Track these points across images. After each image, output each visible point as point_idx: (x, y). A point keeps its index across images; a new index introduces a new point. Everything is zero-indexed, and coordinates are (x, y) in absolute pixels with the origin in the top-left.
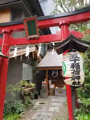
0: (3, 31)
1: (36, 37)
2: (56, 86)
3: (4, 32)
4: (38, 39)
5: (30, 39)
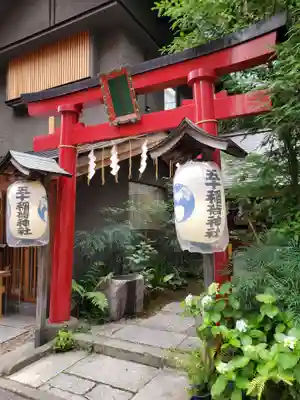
0: (59, 109)
1: (133, 121)
4: (138, 123)
5: (120, 126)
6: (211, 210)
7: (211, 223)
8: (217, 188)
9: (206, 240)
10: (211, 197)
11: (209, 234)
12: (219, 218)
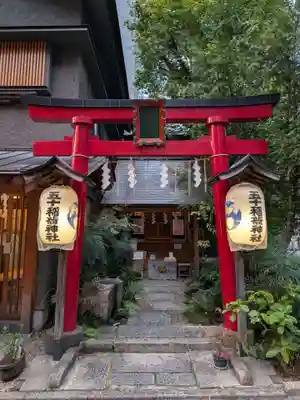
0: (74, 120)
1: (158, 144)
2: (148, 256)
3: (77, 123)
5: (145, 146)
6: (254, 221)
7: (254, 230)
8: (259, 205)
9: (251, 243)
10: (254, 211)
11: (253, 239)
12: (261, 227)
